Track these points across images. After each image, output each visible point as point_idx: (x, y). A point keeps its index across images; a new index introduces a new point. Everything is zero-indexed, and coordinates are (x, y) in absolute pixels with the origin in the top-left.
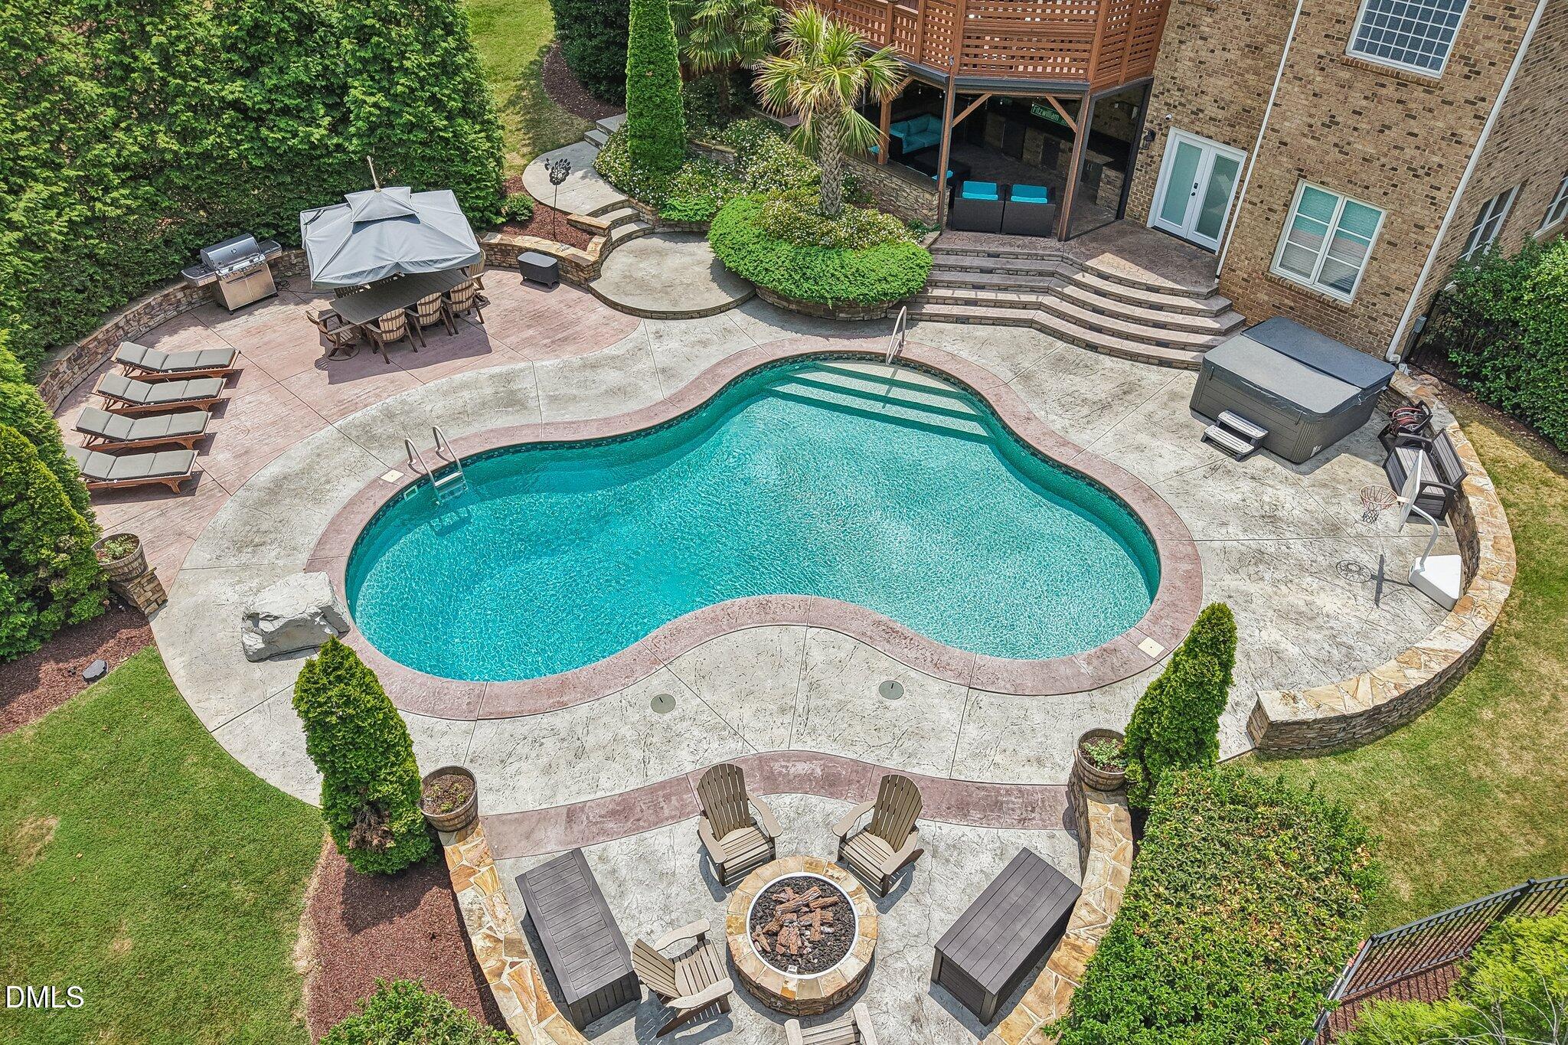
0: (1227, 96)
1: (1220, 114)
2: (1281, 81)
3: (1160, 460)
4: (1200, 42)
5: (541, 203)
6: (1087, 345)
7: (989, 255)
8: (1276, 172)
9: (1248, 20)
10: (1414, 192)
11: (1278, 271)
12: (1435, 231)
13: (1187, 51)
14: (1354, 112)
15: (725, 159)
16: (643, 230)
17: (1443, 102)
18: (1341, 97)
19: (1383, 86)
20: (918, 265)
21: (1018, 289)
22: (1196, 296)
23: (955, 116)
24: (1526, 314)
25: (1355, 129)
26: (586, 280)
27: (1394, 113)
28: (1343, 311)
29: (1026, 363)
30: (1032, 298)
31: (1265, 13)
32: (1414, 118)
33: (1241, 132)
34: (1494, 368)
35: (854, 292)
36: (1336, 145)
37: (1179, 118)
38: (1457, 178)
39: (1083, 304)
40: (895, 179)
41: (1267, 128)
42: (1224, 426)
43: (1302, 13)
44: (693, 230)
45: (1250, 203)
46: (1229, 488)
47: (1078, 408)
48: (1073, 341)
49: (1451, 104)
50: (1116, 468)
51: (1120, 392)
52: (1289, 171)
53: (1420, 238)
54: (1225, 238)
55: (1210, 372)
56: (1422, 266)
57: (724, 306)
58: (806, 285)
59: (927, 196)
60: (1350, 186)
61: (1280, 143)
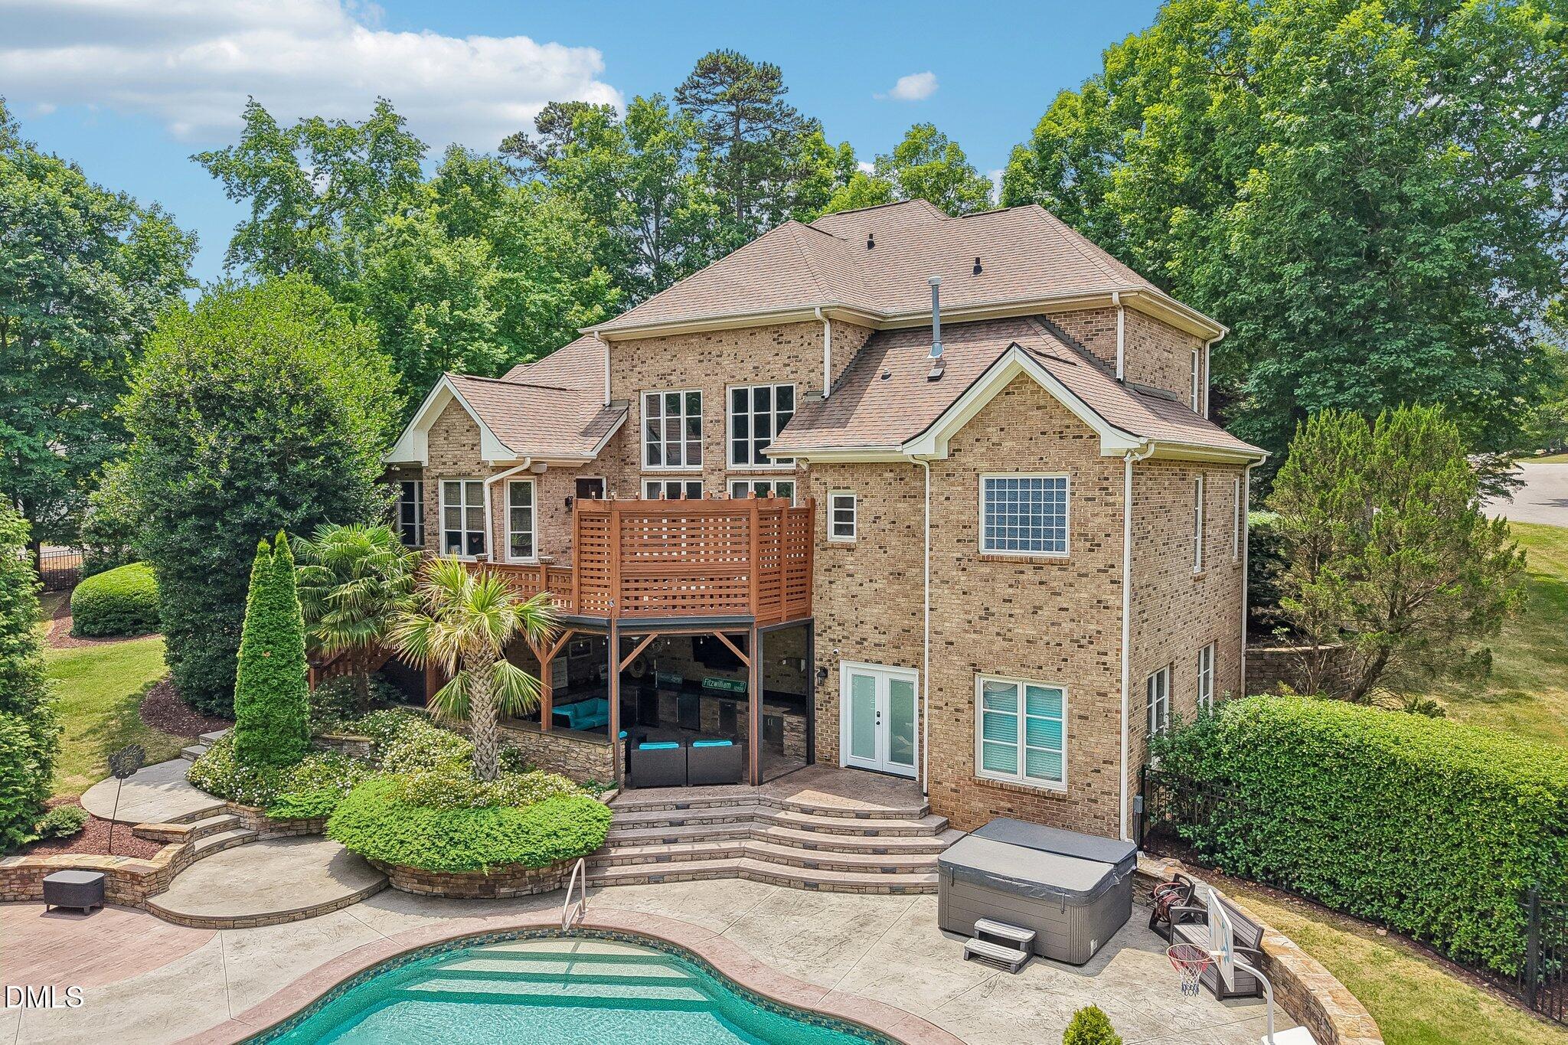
0: (884, 620)
1: (883, 639)
2: (930, 587)
3: (923, 987)
4: (849, 579)
5: (99, 819)
6: (806, 884)
7: (678, 808)
8: (951, 672)
9: (885, 552)
10: (1085, 662)
11: (983, 774)
12: (1118, 695)
13: (838, 590)
14: (1004, 601)
15: (359, 750)
16: (243, 837)
17: (1080, 575)
18: (988, 590)
19: (1022, 572)
20: (595, 818)
21: (716, 837)
22: (911, 816)
23: (621, 660)
24: (1232, 767)
25: (1011, 616)
26: (144, 895)
27: (1040, 595)
28: (1061, 799)
29: (739, 912)
30: (735, 844)
31: (898, 543)
32: (1060, 594)
33: (907, 651)
34: (1229, 835)
35: (516, 852)
36: (998, 634)
37: (846, 650)
38: (1118, 640)
39: (792, 843)
40: (562, 741)
41: (930, 632)
42: (985, 936)
43: (931, 526)
44: (311, 829)
45: (936, 708)
46: (1016, 1004)
47: (812, 948)
48: (789, 882)
49: (1086, 575)
50: (875, 1004)
51: (856, 926)
52: (963, 668)
53: (1107, 705)
54: (921, 759)
55: (952, 874)
56: (1120, 733)
57: (342, 900)
58: (453, 853)
59: (600, 750)
60: (1024, 670)
61: (946, 643)
